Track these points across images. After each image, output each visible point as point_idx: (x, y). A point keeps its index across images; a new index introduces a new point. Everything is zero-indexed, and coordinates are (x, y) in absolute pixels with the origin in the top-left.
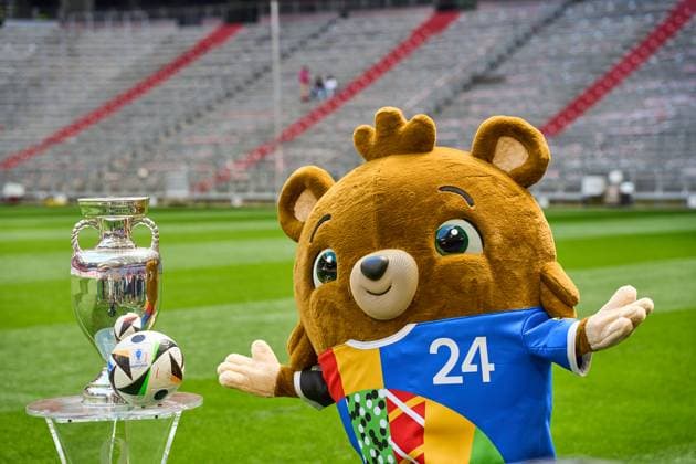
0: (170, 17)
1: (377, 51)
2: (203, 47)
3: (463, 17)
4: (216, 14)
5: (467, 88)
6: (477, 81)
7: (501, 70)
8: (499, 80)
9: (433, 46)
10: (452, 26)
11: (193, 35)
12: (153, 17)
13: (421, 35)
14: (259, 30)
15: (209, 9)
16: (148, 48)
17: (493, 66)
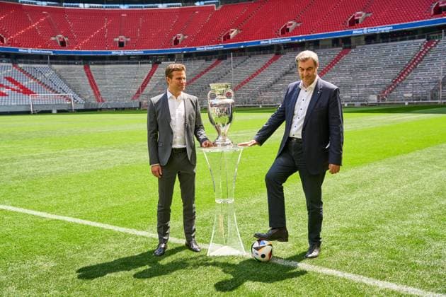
0: (203, 59)
1: (260, 65)
2: (212, 66)
3: (282, 56)
4: (215, 58)
5: (284, 75)
6: (287, 73)
7: (293, 71)
8: (293, 73)
9: (274, 64)
10: (280, 59)
11: (210, 63)
12: (199, 59)
13: (271, 61)
14: (228, 61)
15: (213, 56)
16: (198, 67)
17: (291, 69)
